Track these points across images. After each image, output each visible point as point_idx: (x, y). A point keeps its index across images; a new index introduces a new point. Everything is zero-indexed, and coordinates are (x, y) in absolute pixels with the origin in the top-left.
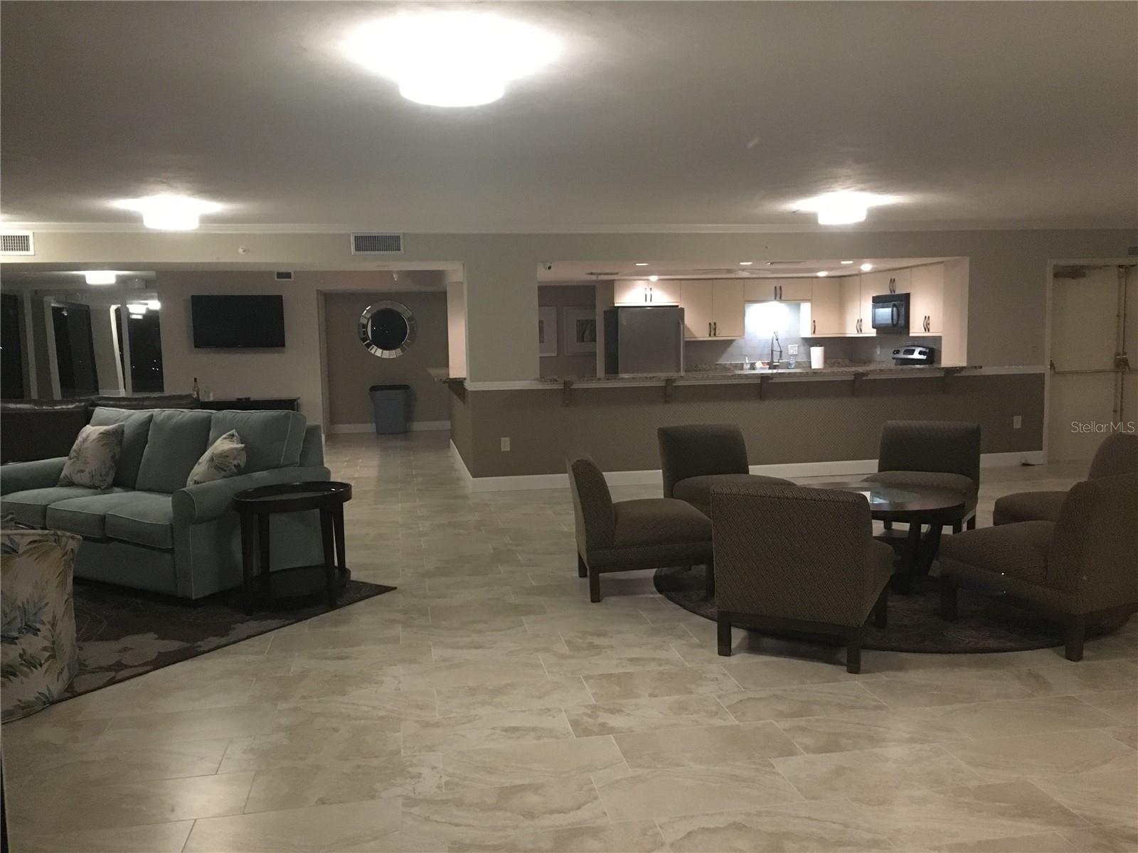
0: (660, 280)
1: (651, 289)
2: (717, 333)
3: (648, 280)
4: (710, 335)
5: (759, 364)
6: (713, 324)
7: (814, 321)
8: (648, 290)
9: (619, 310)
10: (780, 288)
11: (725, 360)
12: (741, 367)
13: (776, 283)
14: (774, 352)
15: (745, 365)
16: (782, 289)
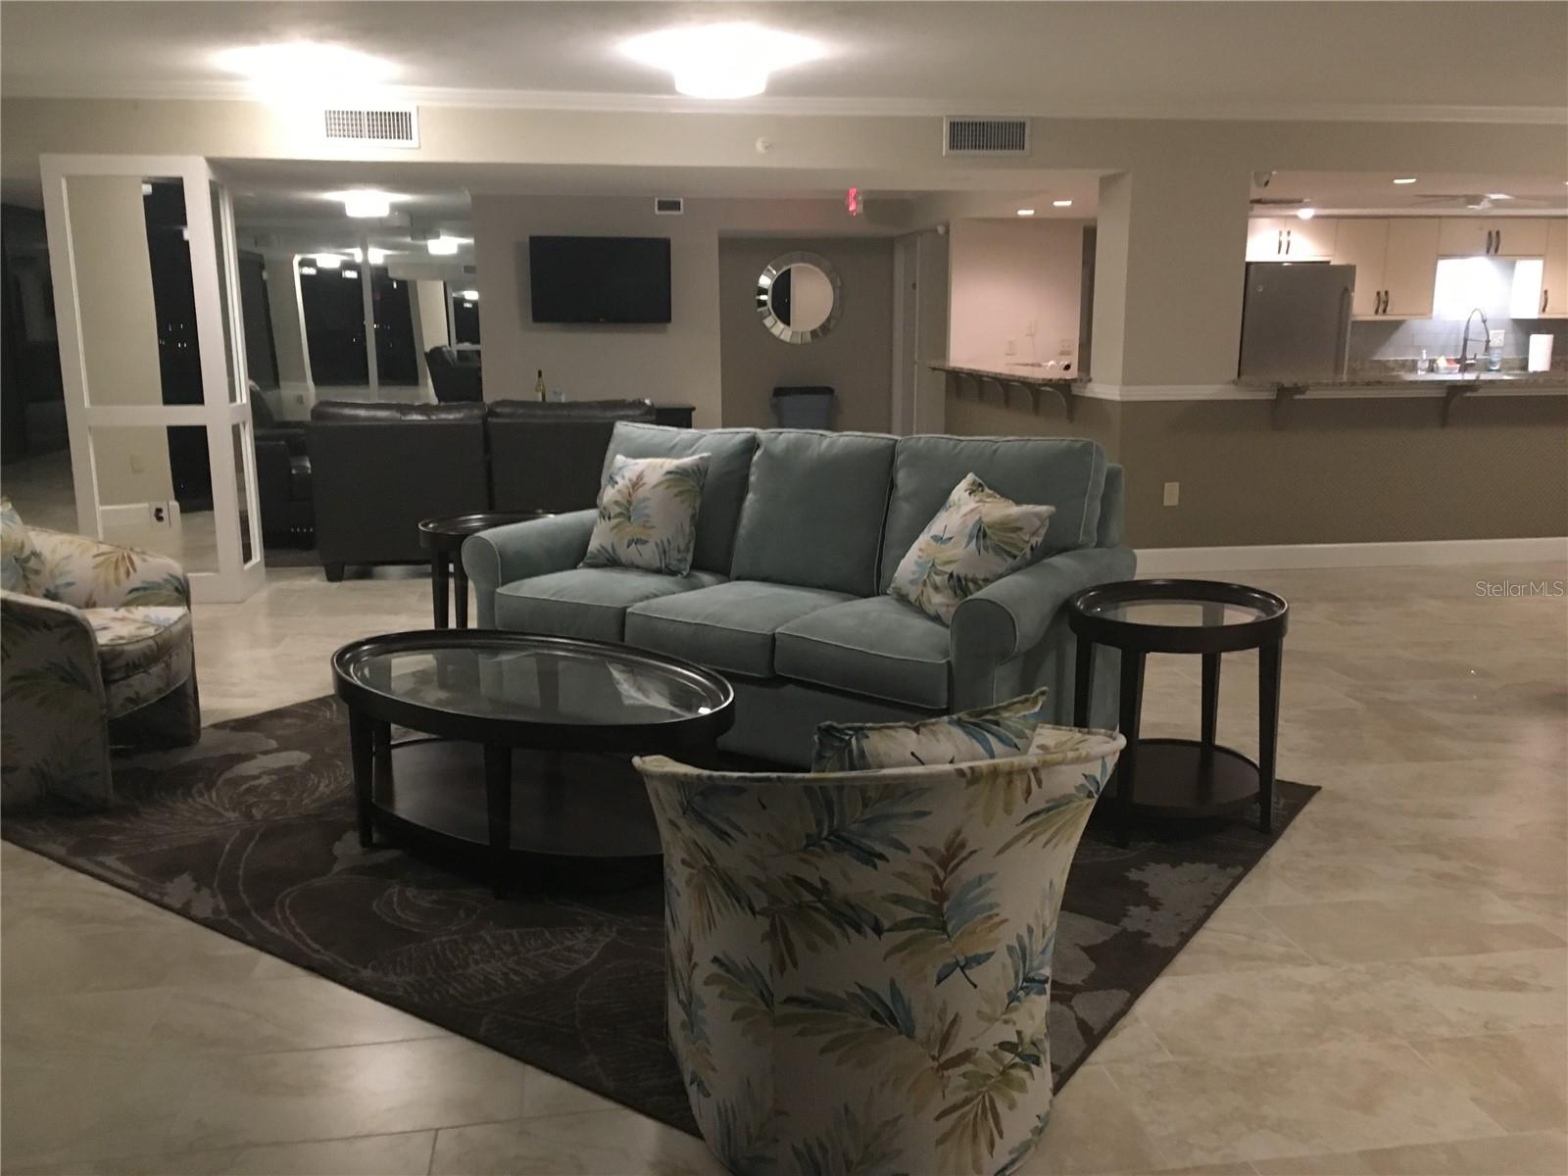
0: (1316, 217)
1: (1289, 233)
2: (1388, 309)
3: (1296, 217)
4: (1377, 312)
5: (1442, 362)
6: (1383, 294)
7: (1546, 292)
8: (1285, 234)
9: (1252, 266)
10: (1498, 233)
11: (1389, 354)
12: (1413, 366)
13: (1493, 226)
14: (1469, 343)
15: (1419, 364)
16: (1502, 235)
